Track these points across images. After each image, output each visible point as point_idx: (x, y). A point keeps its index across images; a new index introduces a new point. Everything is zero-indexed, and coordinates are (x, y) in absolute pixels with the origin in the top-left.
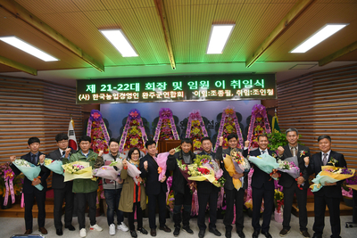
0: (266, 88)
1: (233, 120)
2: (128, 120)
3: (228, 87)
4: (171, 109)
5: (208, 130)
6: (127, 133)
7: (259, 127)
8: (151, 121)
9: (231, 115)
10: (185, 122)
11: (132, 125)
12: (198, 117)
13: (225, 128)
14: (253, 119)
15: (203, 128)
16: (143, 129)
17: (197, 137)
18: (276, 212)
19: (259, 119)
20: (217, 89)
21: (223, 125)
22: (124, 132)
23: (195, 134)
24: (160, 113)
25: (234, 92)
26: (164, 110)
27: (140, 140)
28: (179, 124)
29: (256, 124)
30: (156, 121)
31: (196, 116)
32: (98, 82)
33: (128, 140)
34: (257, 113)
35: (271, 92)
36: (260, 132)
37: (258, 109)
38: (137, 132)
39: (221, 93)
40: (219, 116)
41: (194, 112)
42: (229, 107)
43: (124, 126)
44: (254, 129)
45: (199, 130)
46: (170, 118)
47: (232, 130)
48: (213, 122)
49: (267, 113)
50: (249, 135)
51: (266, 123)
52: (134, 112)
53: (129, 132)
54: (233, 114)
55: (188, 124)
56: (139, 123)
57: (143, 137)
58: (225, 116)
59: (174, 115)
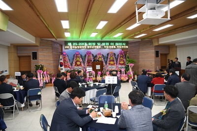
0: (126, 45)
1: (113, 56)
2: (75, 55)
3: (115, 45)
5: (104, 59)
14: (119, 55)
16: (81, 59)
19: (122, 55)
20: (111, 46)
21: (109, 57)
24: (87, 53)
25: (116, 46)
30: (85, 56)
31: (100, 54)
32: (72, 42)
33: (76, 63)
34: (121, 53)
35: (127, 47)
38: (79, 60)
39: (112, 47)
40: (108, 54)
41: (99, 52)
42: (111, 51)
43: (74, 58)
44: (120, 59)
46: (90, 55)
47: (112, 59)
48: (106, 56)
49: (124, 53)
50: (118, 61)
51: (124, 57)
52: (77, 52)
53: (76, 60)
54: (113, 53)
56: (79, 56)
57: (81, 62)
58: (110, 54)
59: (92, 53)
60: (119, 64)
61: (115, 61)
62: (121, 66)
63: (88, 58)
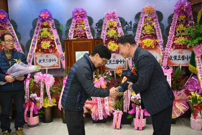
1: (152, 20)
2: (39, 22)
4: (85, 9)
5: (125, 32)
7: (181, 26)
8: (63, 23)
10: (100, 24)
11: (43, 27)
12: (114, 17)
13: (143, 29)
14: (176, 17)
15: (120, 30)
16: (55, 32)
17: (112, 39)
19: (183, 17)
21: (141, 24)
22: (35, 35)
23: (111, 35)
24: (73, 14)
26: (77, 11)
27: (53, 42)
28: (94, 25)
29: (178, 23)
30: (69, 22)
31: (112, 16)
33: (39, 43)
34: (180, 10)
36: (183, 31)
37: (182, 6)
38: (49, 34)
40: (138, 16)
41: (110, 12)
42: (148, 4)
43: (34, 28)
44: (176, 28)
45: (115, 32)
46: (83, 19)
47: (151, 30)
48: (131, 23)
49: (192, 10)
50: (170, 36)
51: (191, 22)
52: (45, 13)
53: (40, 35)
54: (153, 13)
55: (103, 26)
56: (51, 25)
57: (55, 40)
58: (144, 16)
59: (88, 15)
60: (172, 47)
61: (158, 37)
62: (179, 52)
63: (76, 29)
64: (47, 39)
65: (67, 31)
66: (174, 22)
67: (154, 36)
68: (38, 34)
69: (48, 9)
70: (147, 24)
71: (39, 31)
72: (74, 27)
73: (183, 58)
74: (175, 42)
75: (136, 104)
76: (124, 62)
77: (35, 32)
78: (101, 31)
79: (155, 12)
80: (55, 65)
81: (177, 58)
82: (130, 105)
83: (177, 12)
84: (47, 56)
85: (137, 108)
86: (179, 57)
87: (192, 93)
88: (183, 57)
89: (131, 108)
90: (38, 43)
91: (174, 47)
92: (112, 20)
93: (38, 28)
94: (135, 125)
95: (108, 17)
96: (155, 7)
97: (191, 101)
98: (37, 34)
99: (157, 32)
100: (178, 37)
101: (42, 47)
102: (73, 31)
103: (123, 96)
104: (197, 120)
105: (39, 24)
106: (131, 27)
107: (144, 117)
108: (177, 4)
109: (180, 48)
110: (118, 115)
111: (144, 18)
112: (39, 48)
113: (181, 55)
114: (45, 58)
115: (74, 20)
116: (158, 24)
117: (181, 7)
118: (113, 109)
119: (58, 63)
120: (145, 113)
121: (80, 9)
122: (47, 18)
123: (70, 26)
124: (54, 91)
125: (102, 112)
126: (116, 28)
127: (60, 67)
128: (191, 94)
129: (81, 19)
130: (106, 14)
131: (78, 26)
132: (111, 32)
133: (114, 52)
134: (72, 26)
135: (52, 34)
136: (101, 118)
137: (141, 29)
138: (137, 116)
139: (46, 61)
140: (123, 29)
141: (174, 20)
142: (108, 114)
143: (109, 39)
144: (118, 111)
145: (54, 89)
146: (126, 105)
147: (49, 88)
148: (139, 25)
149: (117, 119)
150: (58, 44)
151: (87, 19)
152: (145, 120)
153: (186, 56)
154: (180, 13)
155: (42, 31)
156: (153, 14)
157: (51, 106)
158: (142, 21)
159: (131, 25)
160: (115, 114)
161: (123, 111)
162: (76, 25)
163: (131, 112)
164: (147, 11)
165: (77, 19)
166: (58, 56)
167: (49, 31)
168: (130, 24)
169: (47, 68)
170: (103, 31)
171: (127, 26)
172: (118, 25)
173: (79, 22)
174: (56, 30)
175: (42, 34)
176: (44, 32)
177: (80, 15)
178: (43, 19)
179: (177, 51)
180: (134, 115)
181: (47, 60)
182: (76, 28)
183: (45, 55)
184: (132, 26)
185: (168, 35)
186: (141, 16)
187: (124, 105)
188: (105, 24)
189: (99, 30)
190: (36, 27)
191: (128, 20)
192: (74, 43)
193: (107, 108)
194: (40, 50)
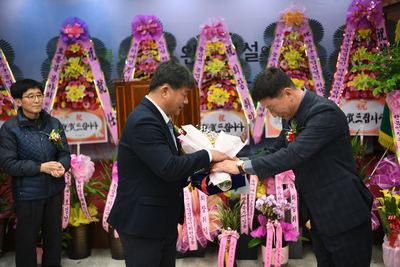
2: (60, 45)
4: (159, 17)
5: (244, 64)
6: (58, 74)
7: (362, 51)
8: (113, 46)
9: (297, 27)
10: (191, 48)
11: (70, 55)
12: (220, 34)
13: (282, 58)
14: (350, 32)
15: (233, 61)
16: (95, 65)
17: (217, 79)
18: (386, 246)
19: (365, 33)
21: (278, 48)
22: (52, 72)
23: (214, 72)
24: (134, 28)
26: (143, 22)
27: (90, 88)
28: (178, 51)
29: (355, 46)
30: (126, 45)
31: (216, 32)
33: (62, 90)
34: (359, 19)
36: (366, 62)
37: (364, 8)
38: (82, 71)
40: (270, 32)
41: (211, 22)
42: (292, 6)
43: (51, 58)
44: (350, 56)
45: (222, 64)
46: (156, 38)
47: (298, 61)
48: (256, 45)
49: (385, 17)
50: (338, 72)
51: (383, 42)
52: (73, 26)
53: (64, 72)
54: (303, 23)
55: (198, 52)
56: (86, 51)
57: (96, 83)
58: (284, 31)
59: (165, 30)
60: (343, 95)
61: (314, 75)
62: (359, 106)
63: (140, 60)
64: (79, 80)
65: (121, 64)
66: (348, 43)
67: (305, 73)
68: (60, 70)
69: (81, 17)
70: (290, 47)
71: (60, 64)
72: (136, 54)
73: (367, 118)
74: (349, 84)
75: (267, 216)
76: (242, 127)
77: (53, 66)
78: (193, 63)
79: (306, 22)
80: (97, 136)
81: (355, 119)
82: (255, 219)
83: (352, 22)
84: (79, 117)
85: (268, 224)
86: (359, 115)
87: (385, 192)
88: (367, 116)
89: (256, 224)
90: (59, 90)
91: (347, 96)
92: (215, 39)
93: (59, 59)
94: (265, 260)
95: (207, 34)
96: (306, 12)
97: (383, 208)
98: (56, 70)
99: (311, 65)
100: (356, 74)
101: (67, 97)
102: (134, 64)
103: (238, 200)
104: (397, 249)
105: (61, 50)
106: (256, 55)
107: (285, 244)
108: (352, 5)
109: (360, 98)
110: (229, 240)
111: (283, 36)
112: (61, 101)
113: (363, 112)
114: (76, 122)
115: (135, 41)
116: (314, 48)
117: (362, 11)
118: (218, 227)
119: (102, 132)
120: (286, 236)
121: (149, 18)
122: (78, 36)
123: (127, 54)
124: (93, 191)
125: (194, 235)
126: (224, 57)
127: (106, 140)
128: (382, 195)
129: (150, 37)
130: (203, 26)
131: (144, 52)
132: (214, 64)
133: (221, 107)
134: (131, 54)
135: (89, 70)
136: (193, 247)
137: (278, 58)
138: (269, 242)
139: (76, 127)
140: (240, 60)
141: (346, 38)
142: (208, 237)
143: (211, 80)
144: (229, 231)
145: (93, 187)
146: (247, 218)
147: (82, 184)
148: (273, 50)
149: (228, 249)
150: (102, 90)
151: (162, 39)
152: (286, 249)
153: (372, 114)
154: (359, 23)
155: (68, 65)
156: (302, 27)
157: (86, 222)
158: (279, 41)
159: (256, 50)
160: (223, 238)
161: (239, 231)
162: (141, 51)
163: (256, 234)
164: (290, 19)
165: (143, 38)
166: (101, 118)
167: (82, 64)
168: (253, 49)
169: (78, 143)
170: (197, 62)
171: (247, 51)
172: (229, 49)
173: (146, 45)
174: (97, 61)
175: (67, 71)
176: (72, 67)
177: (148, 30)
178: (70, 39)
179: (354, 103)
180: (263, 240)
181: (78, 125)
182: (140, 56)
183: (75, 114)
184: (259, 52)
185: (335, 70)
186: (277, 31)
187: (242, 219)
188: (202, 49)
189: (189, 60)
190: (56, 56)
191: (249, 39)
192: (135, 90)
193: (206, 225)
194: (63, 105)
